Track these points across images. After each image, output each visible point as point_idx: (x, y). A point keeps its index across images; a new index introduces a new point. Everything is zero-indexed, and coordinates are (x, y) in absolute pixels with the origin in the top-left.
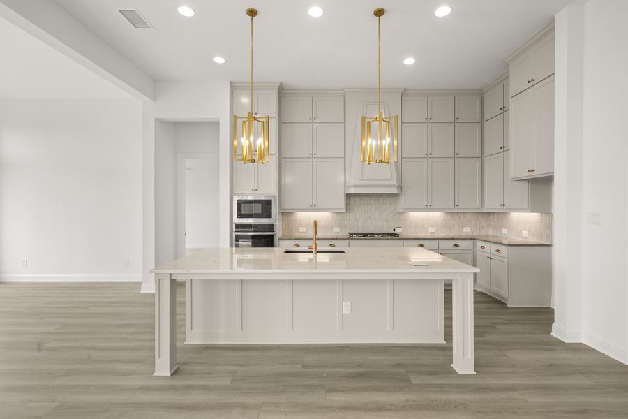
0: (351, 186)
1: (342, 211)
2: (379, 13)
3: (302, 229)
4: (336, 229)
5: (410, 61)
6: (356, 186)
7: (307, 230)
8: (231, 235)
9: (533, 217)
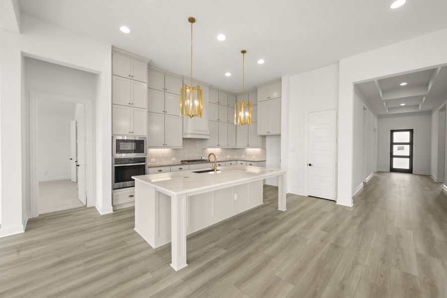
0: (189, 134)
1: (180, 148)
2: (244, 52)
3: (153, 160)
4: (174, 159)
5: (228, 74)
6: (192, 134)
7: (156, 160)
8: (112, 167)
9: (258, 150)
